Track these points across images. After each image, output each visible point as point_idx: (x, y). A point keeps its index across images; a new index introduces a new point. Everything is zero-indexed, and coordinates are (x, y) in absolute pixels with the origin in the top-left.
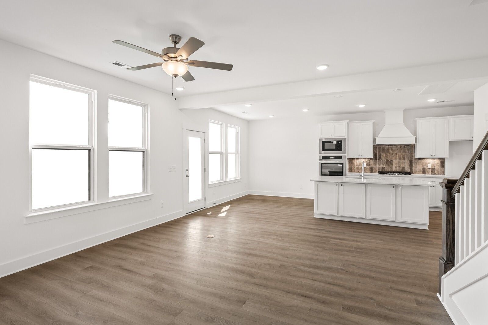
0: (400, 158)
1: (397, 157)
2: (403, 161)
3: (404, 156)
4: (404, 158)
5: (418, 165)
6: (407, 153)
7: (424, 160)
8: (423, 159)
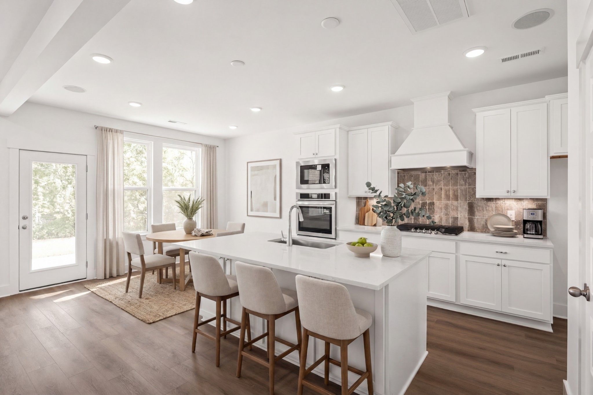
0: (448, 197)
1: (443, 196)
2: (455, 203)
3: (456, 193)
4: (456, 198)
5: (485, 212)
6: (461, 187)
7: (499, 202)
8: (497, 199)
